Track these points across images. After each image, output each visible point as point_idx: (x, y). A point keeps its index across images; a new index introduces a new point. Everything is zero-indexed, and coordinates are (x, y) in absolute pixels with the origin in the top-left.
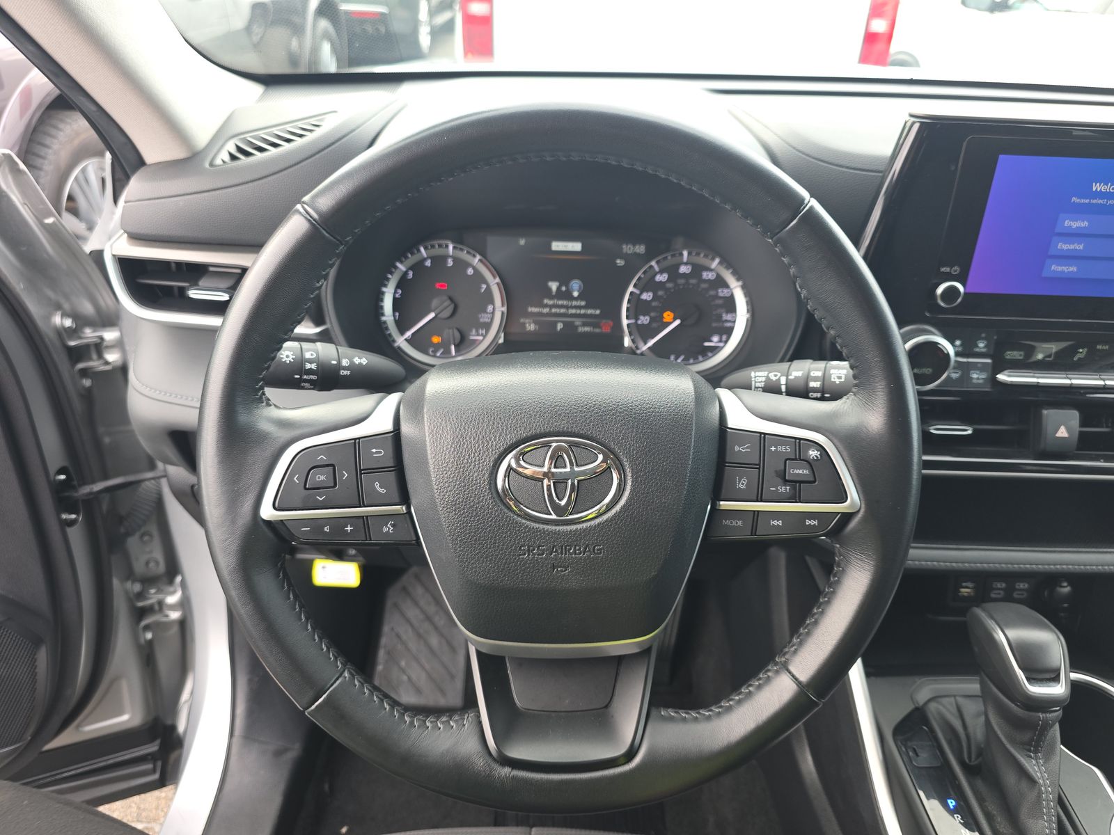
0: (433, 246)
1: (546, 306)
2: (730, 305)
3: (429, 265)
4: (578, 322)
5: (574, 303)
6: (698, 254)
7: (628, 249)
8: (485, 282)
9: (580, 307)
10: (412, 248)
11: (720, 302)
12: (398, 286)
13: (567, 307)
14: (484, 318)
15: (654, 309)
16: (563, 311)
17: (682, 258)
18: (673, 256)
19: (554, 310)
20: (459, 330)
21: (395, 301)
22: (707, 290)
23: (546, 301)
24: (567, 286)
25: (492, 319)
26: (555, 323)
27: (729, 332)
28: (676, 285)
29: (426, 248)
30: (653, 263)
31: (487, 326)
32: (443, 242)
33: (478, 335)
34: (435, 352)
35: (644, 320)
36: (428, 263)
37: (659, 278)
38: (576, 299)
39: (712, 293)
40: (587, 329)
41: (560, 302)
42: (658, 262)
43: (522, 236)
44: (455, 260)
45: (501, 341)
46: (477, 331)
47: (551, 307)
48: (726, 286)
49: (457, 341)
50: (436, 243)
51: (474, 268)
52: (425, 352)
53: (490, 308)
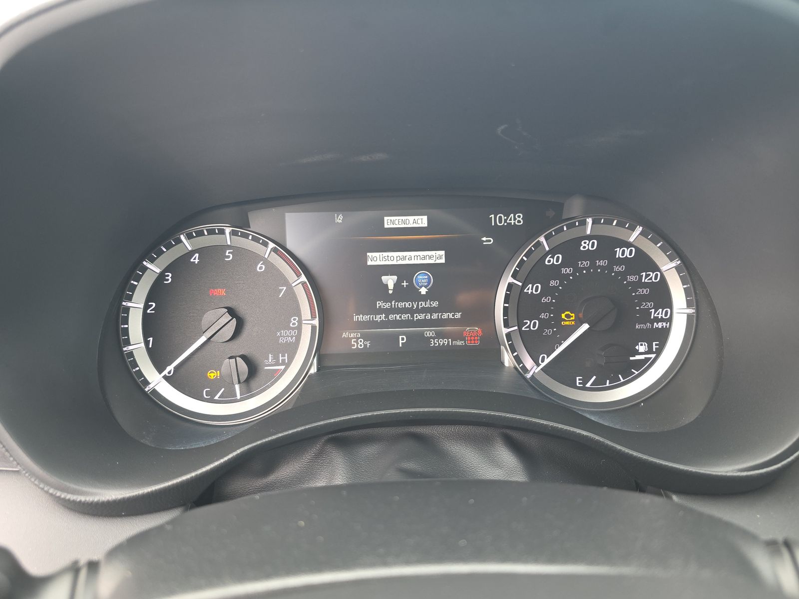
0: (200, 234)
1: (381, 311)
2: (662, 295)
3: (197, 261)
4: (429, 332)
5: (423, 304)
6: (609, 222)
7: (498, 220)
8: (286, 282)
9: (431, 310)
10: (168, 237)
11: (646, 291)
12: (149, 299)
13: (411, 311)
14: (285, 337)
15: (546, 308)
16: (405, 317)
17: (585, 230)
18: (571, 226)
19: (392, 317)
20: (243, 357)
21: (146, 318)
22: (624, 275)
23: (379, 304)
24: (410, 281)
25: (298, 338)
26: (395, 337)
27: (663, 336)
28: (577, 269)
29: (190, 236)
30: (542, 239)
31: (292, 349)
32: (216, 226)
33: (277, 364)
34: (212, 394)
35: (532, 325)
36: (195, 259)
37: (550, 261)
38: (424, 298)
39: (632, 278)
40: (444, 342)
41: (401, 305)
42: (547, 238)
43: (338, 210)
44: (237, 250)
45: (313, 370)
46: (276, 358)
47: (388, 312)
48: (655, 268)
49: (244, 377)
50: (204, 228)
51: (266, 262)
52: (198, 396)
53: (294, 321)
